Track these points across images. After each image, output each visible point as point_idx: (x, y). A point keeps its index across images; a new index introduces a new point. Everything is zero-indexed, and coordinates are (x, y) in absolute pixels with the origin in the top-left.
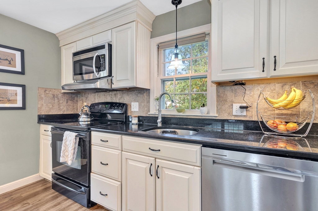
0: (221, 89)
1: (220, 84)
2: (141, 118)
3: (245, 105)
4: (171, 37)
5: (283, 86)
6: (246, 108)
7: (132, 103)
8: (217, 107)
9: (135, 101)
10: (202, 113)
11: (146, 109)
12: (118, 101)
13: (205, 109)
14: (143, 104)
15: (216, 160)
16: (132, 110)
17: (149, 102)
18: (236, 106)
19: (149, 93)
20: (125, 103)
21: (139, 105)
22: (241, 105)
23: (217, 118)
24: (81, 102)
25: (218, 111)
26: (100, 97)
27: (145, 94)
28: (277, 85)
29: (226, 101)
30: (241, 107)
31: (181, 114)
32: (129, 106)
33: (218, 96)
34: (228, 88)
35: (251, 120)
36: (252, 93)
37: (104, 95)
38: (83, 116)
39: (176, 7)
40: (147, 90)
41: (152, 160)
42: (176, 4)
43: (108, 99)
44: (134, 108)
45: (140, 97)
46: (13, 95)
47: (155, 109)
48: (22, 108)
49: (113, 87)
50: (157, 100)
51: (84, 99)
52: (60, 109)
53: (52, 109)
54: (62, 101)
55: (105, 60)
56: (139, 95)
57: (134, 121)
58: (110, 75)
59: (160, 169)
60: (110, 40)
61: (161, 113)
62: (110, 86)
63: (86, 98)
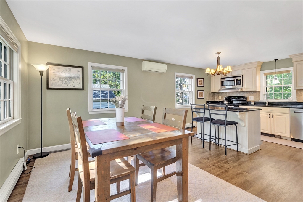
0: (299, 92)
2: (255, 102)
8: (297, 98)
9: (251, 95)
10: (289, 100)
11: (258, 99)
12: (241, 96)
13: (290, 98)
14: (256, 97)
19: (260, 92)
21: (254, 97)
23: (297, 102)
27: (257, 93)
29: (301, 95)
31: (278, 100)
32: (248, 98)
33: (297, 94)
38: (225, 101)
39: (276, 61)
40: (258, 91)
41: (270, 113)
42: (276, 60)
43: (235, 95)
44: (251, 98)
45: (255, 94)
46: (202, 94)
47: (263, 99)
48: (204, 98)
49: (244, 90)
50: (264, 95)
51: (219, 95)
52: (211, 99)
53: (209, 99)
54: (212, 96)
55: (240, 81)
56: (254, 93)
57: (253, 103)
58: (243, 86)
59: (273, 116)
60: (242, 73)
61: (268, 100)
62: (242, 90)
63: (221, 94)
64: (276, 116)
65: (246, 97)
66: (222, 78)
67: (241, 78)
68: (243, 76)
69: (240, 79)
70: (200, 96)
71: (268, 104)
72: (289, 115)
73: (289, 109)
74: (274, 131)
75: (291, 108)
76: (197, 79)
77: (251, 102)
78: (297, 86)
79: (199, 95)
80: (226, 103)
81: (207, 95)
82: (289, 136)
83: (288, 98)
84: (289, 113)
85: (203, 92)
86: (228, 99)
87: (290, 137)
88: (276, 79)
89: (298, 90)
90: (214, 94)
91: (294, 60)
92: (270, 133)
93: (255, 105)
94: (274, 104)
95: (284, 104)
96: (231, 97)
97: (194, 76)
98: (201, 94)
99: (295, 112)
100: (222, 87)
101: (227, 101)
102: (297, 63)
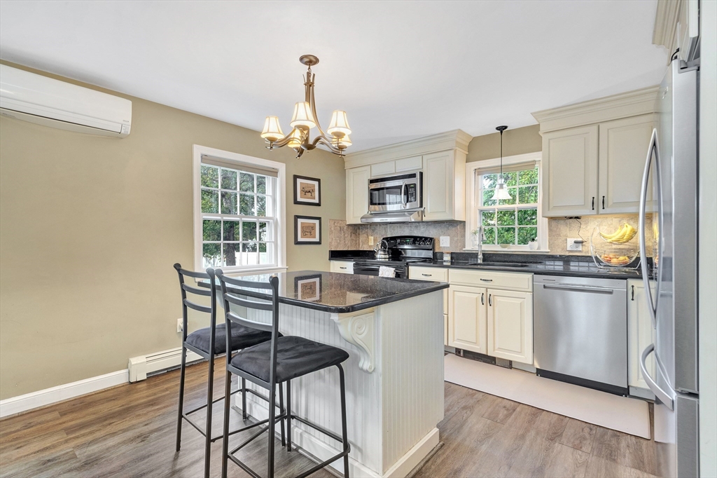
0: (554, 223)
1: (552, 219)
2: (454, 255)
3: (580, 239)
4: (495, 162)
5: (620, 221)
6: (582, 242)
7: (441, 238)
8: (549, 242)
9: (444, 234)
10: (531, 249)
11: (459, 244)
12: (420, 235)
13: (535, 244)
14: (456, 239)
15: (547, 285)
16: (441, 245)
17: (464, 236)
18: (570, 242)
19: (464, 225)
20: (431, 237)
21: (451, 240)
22: (576, 240)
23: (549, 254)
24: (365, 235)
25: (550, 247)
26: (394, 230)
27: (458, 227)
28: (614, 220)
29: (559, 235)
30: (576, 242)
31: (506, 249)
32: (436, 241)
33: (550, 230)
34: (562, 222)
35: (587, 255)
36: (589, 227)
37: (400, 227)
38: (380, 252)
39: (501, 132)
40: (461, 222)
41: (483, 290)
42: (502, 129)
43: (406, 232)
44: (445, 243)
45: (452, 230)
46: (313, 228)
47: (472, 244)
48: (319, 243)
49: (424, 219)
50: (475, 233)
51: (370, 231)
52: (345, 245)
53: (339, 244)
54: (348, 235)
55: (415, 190)
56: (450, 228)
57: (447, 258)
58: (421, 206)
59: (492, 297)
60: (421, 167)
61: (483, 249)
62: (419, 219)
63: (373, 231)
64: (498, 299)
65: (431, 239)
66: (372, 181)
67: (416, 181)
68: (421, 174)
69: (415, 184)
70: (304, 235)
71: (484, 261)
72: (529, 296)
73: (529, 276)
74: (494, 347)
75: (536, 273)
76: (296, 177)
77: (442, 253)
78: (551, 207)
79: (303, 231)
80: (383, 256)
81: (331, 232)
82: (531, 363)
83: (530, 243)
84: (531, 290)
85: (317, 222)
86: (387, 244)
87: (533, 365)
88: (501, 186)
89: (552, 218)
90: (356, 229)
91: (543, 129)
92: (484, 352)
93: (452, 263)
94: (498, 258)
95: (520, 259)
96: (394, 238)
97: (281, 168)
98: (309, 230)
99: (545, 287)
100: (372, 207)
101: (384, 251)
102: (550, 135)
